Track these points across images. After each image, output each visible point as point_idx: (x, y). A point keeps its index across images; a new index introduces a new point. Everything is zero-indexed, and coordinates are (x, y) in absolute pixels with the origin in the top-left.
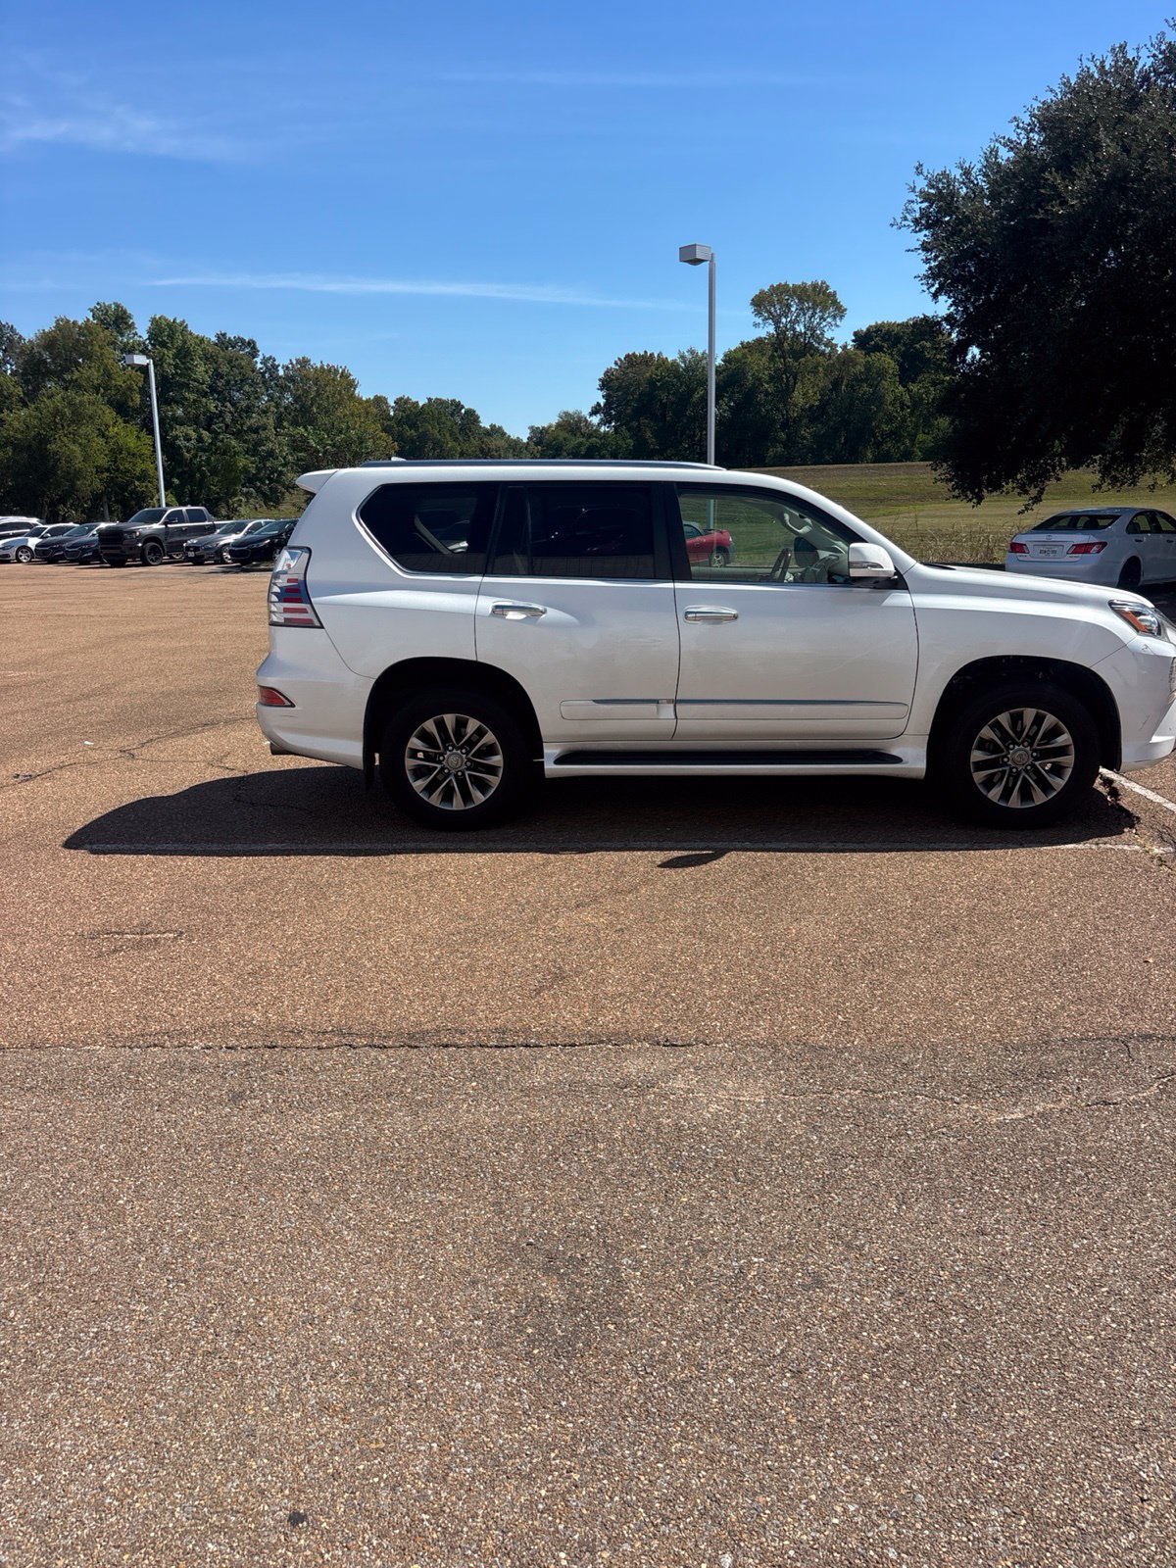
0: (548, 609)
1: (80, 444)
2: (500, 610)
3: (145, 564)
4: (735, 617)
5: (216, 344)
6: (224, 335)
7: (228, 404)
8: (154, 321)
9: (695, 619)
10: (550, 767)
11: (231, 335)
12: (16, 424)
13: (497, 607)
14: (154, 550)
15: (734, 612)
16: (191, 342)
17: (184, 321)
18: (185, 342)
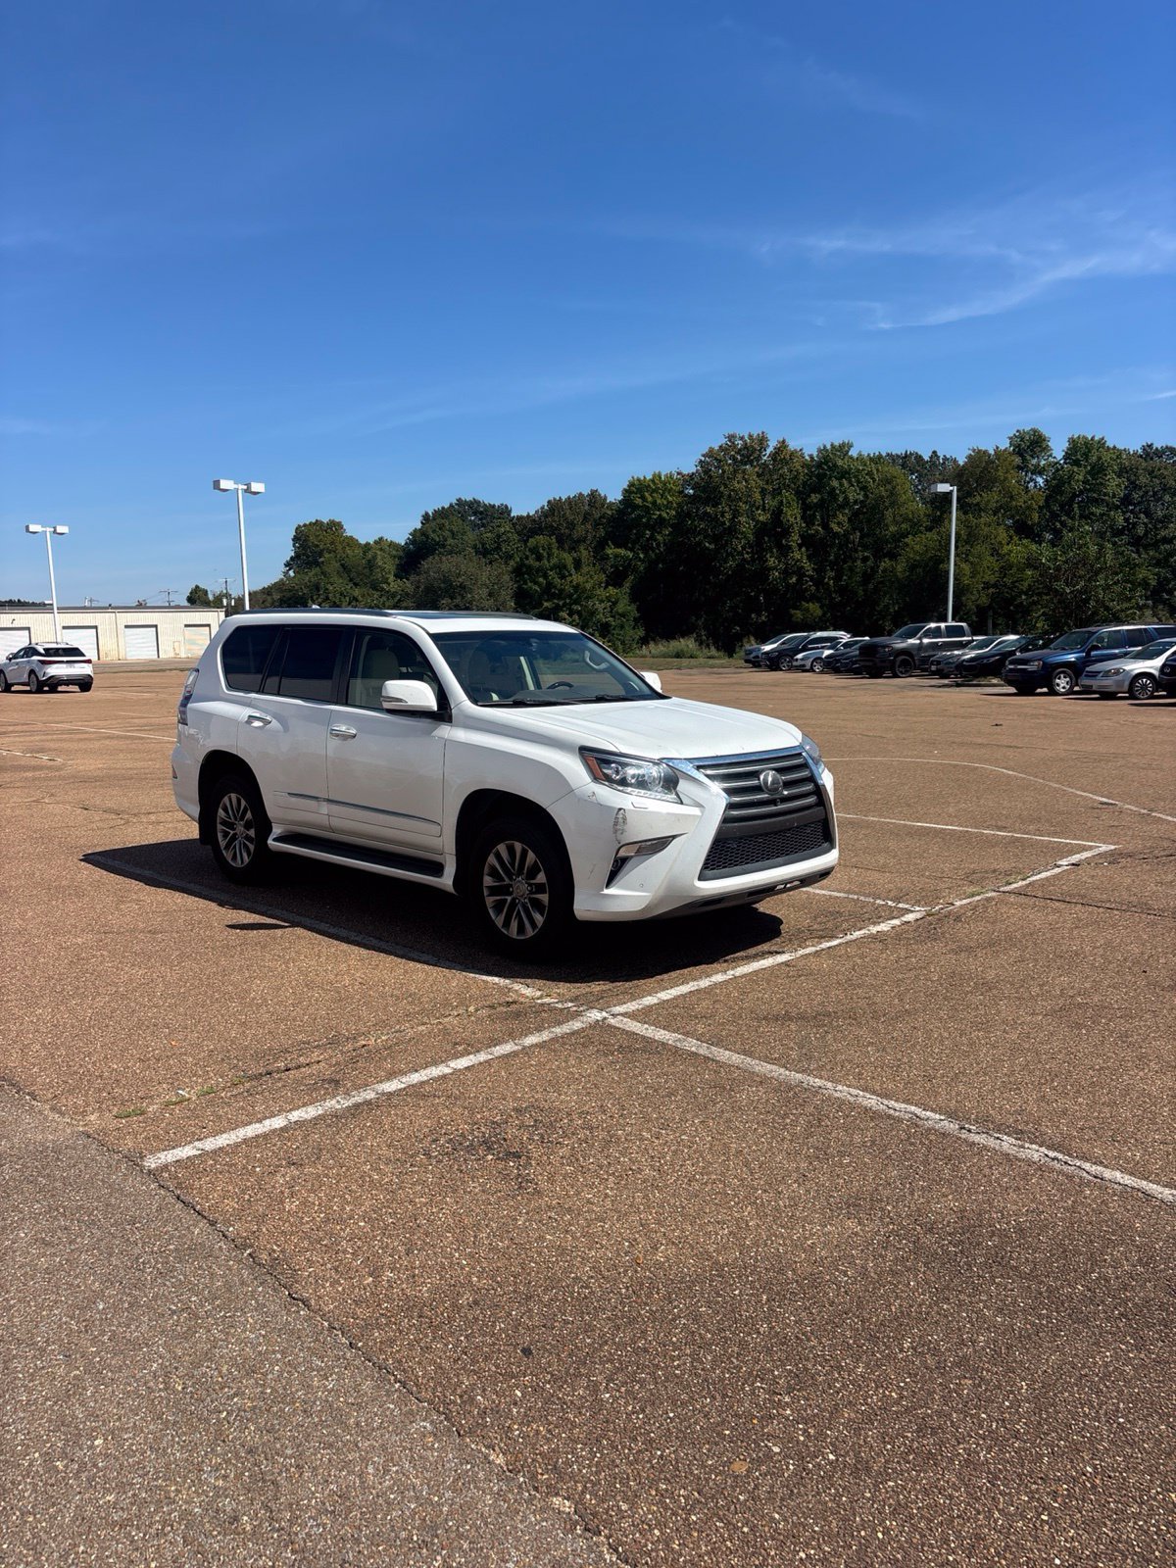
0: (274, 720)
1: (972, 563)
2: (251, 718)
3: (895, 676)
4: (354, 736)
5: (1141, 456)
6: (1150, 446)
7: (1142, 516)
8: (1072, 441)
9: (337, 735)
10: (270, 842)
11: (1158, 445)
12: (917, 547)
13: (250, 716)
14: (904, 663)
15: (354, 732)
16: (1106, 457)
17: (1103, 439)
18: (1100, 458)
